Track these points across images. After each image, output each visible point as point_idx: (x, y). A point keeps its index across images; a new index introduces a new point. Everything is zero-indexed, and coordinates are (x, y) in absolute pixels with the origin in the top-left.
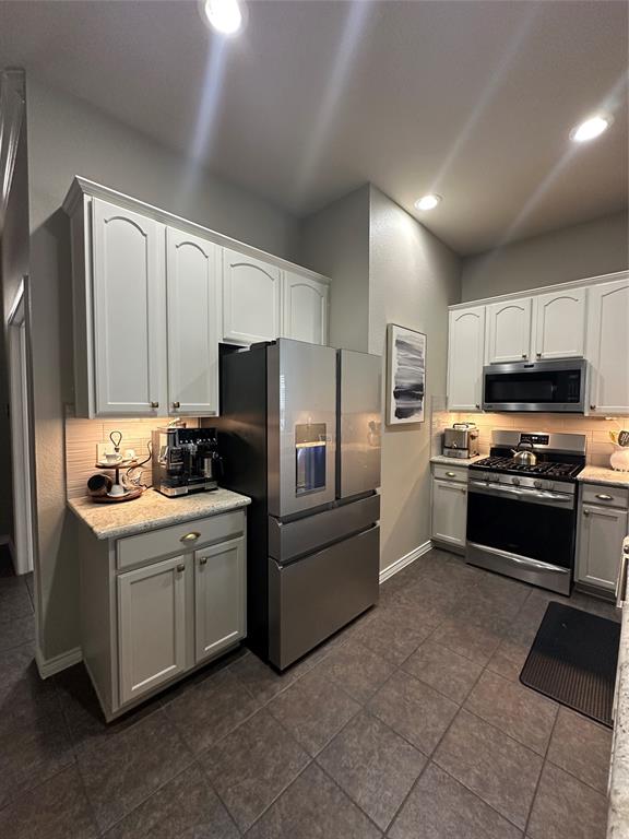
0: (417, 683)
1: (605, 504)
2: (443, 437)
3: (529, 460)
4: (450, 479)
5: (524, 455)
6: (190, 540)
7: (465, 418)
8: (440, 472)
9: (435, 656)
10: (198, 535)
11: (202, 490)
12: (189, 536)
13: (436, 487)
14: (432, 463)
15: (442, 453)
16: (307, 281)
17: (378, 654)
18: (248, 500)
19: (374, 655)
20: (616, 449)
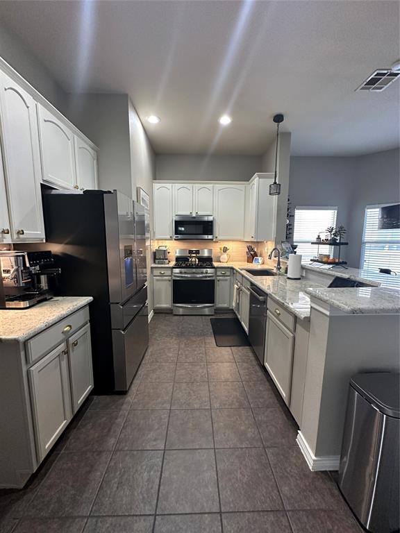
0: (187, 364)
1: (224, 275)
2: (155, 254)
3: (195, 261)
4: (162, 275)
5: (193, 259)
6: (66, 331)
7: (161, 243)
8: (156, 272)
9: (187, 352)
10: (70, 326)
11: (45, 300)
12: (66, 329)
13: (155, 281)
14: (152, 268)
15: (155, 262)
16: (86, 146)
17: (165, 362)
18: (90, 299)
19: (164, 364)
20: (222, 254)
